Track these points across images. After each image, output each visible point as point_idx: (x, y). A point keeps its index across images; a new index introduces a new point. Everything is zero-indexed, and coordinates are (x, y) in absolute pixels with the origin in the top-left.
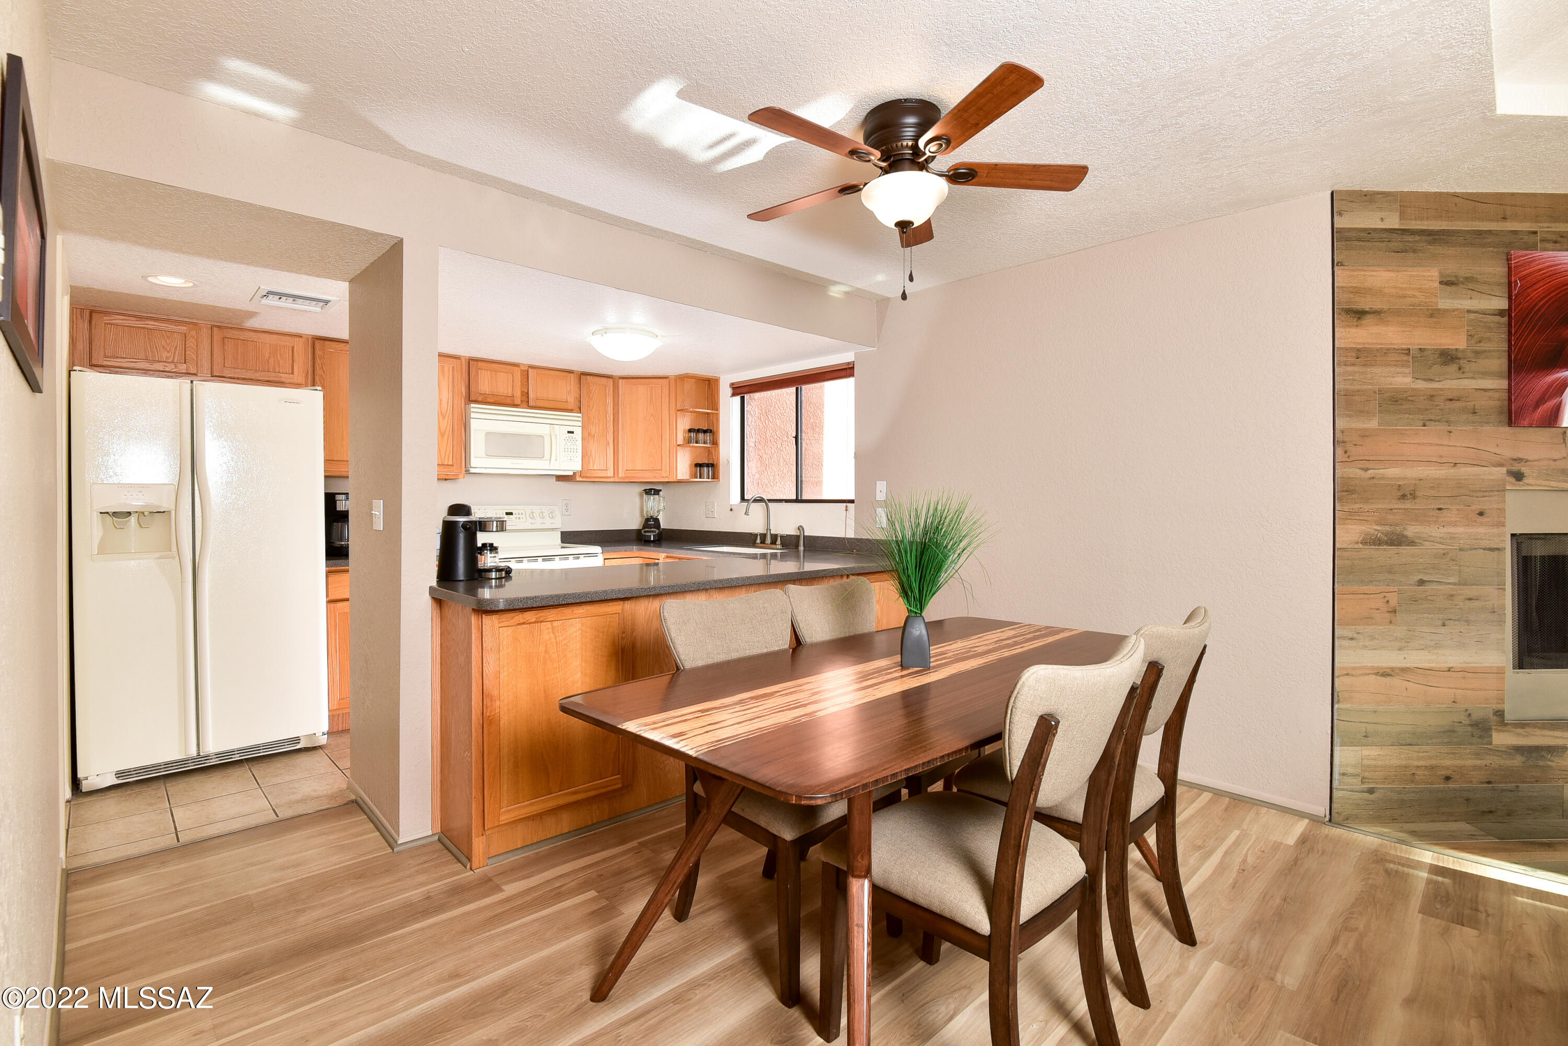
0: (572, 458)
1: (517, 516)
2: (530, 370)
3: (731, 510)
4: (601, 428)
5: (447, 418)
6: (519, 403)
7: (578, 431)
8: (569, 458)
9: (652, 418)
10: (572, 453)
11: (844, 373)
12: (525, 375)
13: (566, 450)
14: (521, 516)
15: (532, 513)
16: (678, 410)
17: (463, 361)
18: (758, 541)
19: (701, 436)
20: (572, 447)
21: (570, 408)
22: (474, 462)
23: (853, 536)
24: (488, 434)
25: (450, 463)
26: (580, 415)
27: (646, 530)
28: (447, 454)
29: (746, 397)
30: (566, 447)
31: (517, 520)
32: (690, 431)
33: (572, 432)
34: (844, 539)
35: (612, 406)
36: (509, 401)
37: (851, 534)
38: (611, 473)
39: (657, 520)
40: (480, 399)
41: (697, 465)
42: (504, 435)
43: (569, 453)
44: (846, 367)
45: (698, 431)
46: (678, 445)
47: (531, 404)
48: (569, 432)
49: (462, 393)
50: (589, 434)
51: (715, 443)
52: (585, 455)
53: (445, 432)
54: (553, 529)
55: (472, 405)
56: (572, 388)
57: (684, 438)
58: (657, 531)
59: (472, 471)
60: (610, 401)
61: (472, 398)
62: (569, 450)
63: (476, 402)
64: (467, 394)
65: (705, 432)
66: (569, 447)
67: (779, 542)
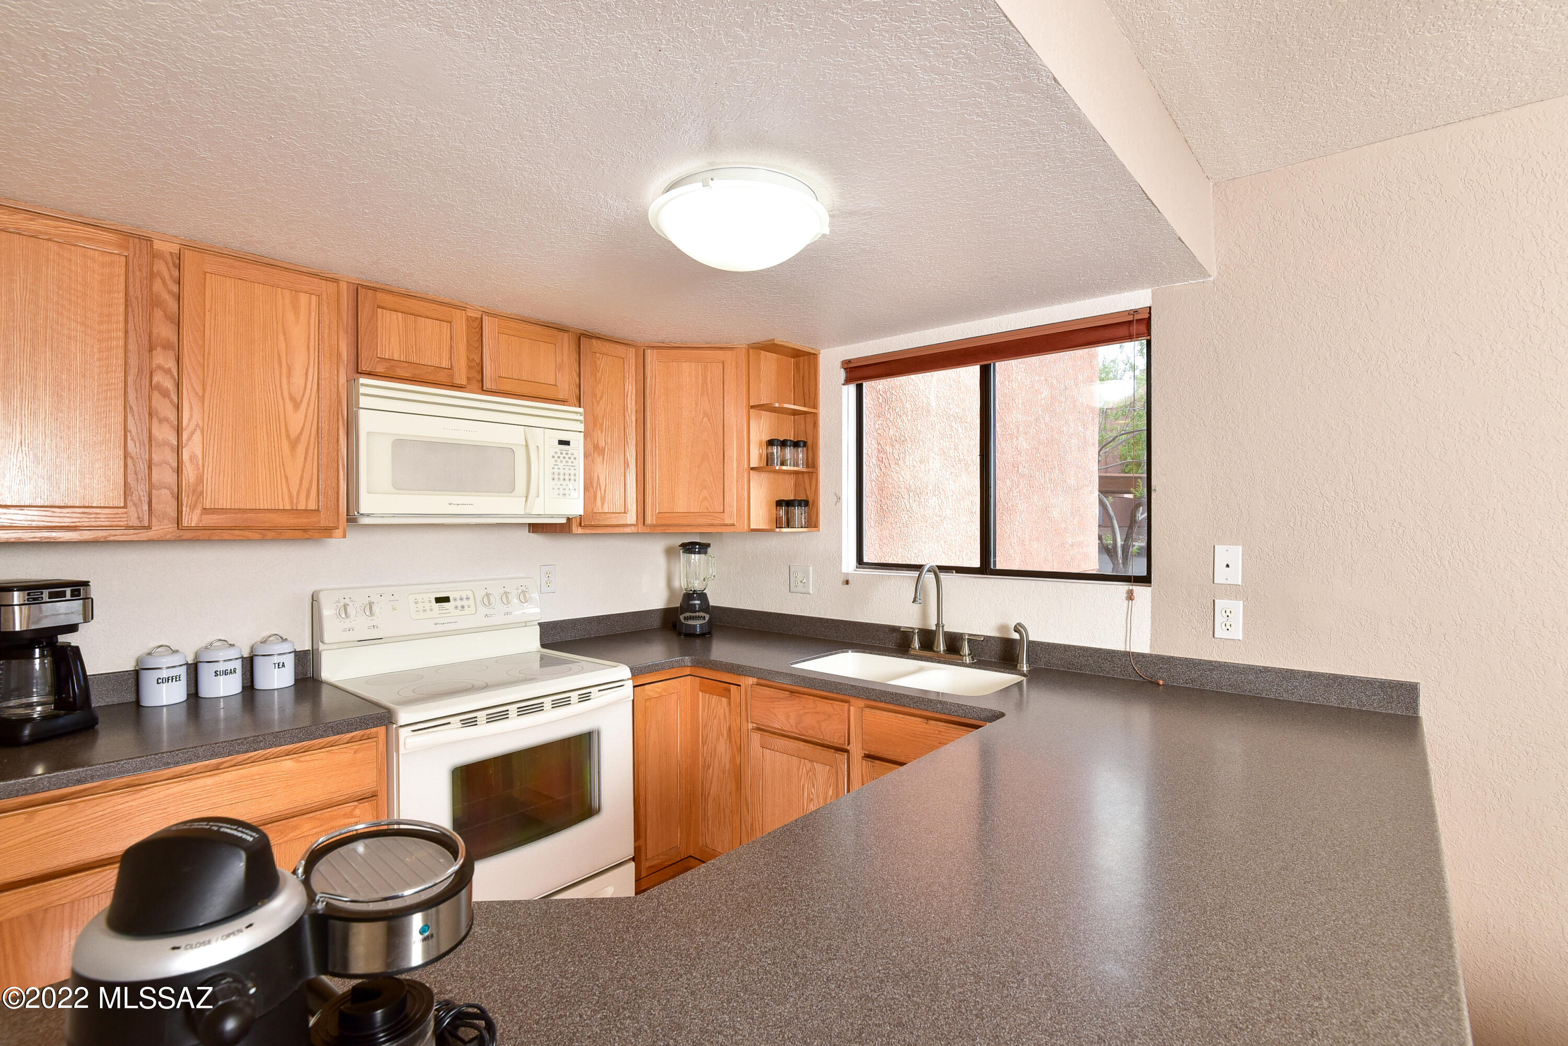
0: (567, 492)
1: (459, 603)
2: (485, 318)
3: (847, 582)
4: (616, 435)
5: (304, 406)
6: (464, 382)
7: (578, 442)
8: (562, 492)
9: (706, 419)
10: (567, 481)
11: (1123, 331)
12: (477, 329)
13: (556, 477)
14: (465, 603)
15: (488, 595)
16: (752, 407)
17: (344, 286)
18: (916, 644)
19: (788, 452)
20: (567, 472)
21: (561, 397)
22: (368, 503)
23: (1146, 650)
24: (400, 444)
25: (312, 505)
26: (581, 410)
27: (688, 614)
28: (305, 485)
29: (866, 385)
30: (556, 471)
31: (458, 612)
32: (771, 443)
33: (567, 443)
34: (1127, 654)
35: (634, 397)
36: (442, 377)
37: (1141, 645)
38: (631, 518)
39: (702, 596)
40: (380, 369)
41: (779, 503)
42: (432, 446)
43: (562, 482)
44: (1130, 318)
45: (783, 444)
46: (753, 469)
47: (488, 385)
48: (562, 442)
49: (339, 355)
50: (596, 447)
51: (812, 464)
52: (590, 486)
53: (299, 437)
54: (526, 624)
55: (362, 380)
56: (565, 359)
57: (761, 455)
58: (707, 617)
59: (364, 521)
60: (631, 389)
61: (364, 367)
62: (562, 477)
63: (370, 374)
64: (353, 358)
65: (796, 444)
66: (562, 471)
67: (966, 650)
